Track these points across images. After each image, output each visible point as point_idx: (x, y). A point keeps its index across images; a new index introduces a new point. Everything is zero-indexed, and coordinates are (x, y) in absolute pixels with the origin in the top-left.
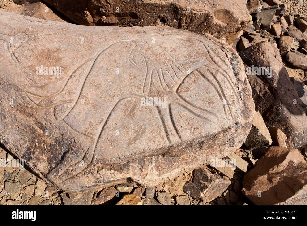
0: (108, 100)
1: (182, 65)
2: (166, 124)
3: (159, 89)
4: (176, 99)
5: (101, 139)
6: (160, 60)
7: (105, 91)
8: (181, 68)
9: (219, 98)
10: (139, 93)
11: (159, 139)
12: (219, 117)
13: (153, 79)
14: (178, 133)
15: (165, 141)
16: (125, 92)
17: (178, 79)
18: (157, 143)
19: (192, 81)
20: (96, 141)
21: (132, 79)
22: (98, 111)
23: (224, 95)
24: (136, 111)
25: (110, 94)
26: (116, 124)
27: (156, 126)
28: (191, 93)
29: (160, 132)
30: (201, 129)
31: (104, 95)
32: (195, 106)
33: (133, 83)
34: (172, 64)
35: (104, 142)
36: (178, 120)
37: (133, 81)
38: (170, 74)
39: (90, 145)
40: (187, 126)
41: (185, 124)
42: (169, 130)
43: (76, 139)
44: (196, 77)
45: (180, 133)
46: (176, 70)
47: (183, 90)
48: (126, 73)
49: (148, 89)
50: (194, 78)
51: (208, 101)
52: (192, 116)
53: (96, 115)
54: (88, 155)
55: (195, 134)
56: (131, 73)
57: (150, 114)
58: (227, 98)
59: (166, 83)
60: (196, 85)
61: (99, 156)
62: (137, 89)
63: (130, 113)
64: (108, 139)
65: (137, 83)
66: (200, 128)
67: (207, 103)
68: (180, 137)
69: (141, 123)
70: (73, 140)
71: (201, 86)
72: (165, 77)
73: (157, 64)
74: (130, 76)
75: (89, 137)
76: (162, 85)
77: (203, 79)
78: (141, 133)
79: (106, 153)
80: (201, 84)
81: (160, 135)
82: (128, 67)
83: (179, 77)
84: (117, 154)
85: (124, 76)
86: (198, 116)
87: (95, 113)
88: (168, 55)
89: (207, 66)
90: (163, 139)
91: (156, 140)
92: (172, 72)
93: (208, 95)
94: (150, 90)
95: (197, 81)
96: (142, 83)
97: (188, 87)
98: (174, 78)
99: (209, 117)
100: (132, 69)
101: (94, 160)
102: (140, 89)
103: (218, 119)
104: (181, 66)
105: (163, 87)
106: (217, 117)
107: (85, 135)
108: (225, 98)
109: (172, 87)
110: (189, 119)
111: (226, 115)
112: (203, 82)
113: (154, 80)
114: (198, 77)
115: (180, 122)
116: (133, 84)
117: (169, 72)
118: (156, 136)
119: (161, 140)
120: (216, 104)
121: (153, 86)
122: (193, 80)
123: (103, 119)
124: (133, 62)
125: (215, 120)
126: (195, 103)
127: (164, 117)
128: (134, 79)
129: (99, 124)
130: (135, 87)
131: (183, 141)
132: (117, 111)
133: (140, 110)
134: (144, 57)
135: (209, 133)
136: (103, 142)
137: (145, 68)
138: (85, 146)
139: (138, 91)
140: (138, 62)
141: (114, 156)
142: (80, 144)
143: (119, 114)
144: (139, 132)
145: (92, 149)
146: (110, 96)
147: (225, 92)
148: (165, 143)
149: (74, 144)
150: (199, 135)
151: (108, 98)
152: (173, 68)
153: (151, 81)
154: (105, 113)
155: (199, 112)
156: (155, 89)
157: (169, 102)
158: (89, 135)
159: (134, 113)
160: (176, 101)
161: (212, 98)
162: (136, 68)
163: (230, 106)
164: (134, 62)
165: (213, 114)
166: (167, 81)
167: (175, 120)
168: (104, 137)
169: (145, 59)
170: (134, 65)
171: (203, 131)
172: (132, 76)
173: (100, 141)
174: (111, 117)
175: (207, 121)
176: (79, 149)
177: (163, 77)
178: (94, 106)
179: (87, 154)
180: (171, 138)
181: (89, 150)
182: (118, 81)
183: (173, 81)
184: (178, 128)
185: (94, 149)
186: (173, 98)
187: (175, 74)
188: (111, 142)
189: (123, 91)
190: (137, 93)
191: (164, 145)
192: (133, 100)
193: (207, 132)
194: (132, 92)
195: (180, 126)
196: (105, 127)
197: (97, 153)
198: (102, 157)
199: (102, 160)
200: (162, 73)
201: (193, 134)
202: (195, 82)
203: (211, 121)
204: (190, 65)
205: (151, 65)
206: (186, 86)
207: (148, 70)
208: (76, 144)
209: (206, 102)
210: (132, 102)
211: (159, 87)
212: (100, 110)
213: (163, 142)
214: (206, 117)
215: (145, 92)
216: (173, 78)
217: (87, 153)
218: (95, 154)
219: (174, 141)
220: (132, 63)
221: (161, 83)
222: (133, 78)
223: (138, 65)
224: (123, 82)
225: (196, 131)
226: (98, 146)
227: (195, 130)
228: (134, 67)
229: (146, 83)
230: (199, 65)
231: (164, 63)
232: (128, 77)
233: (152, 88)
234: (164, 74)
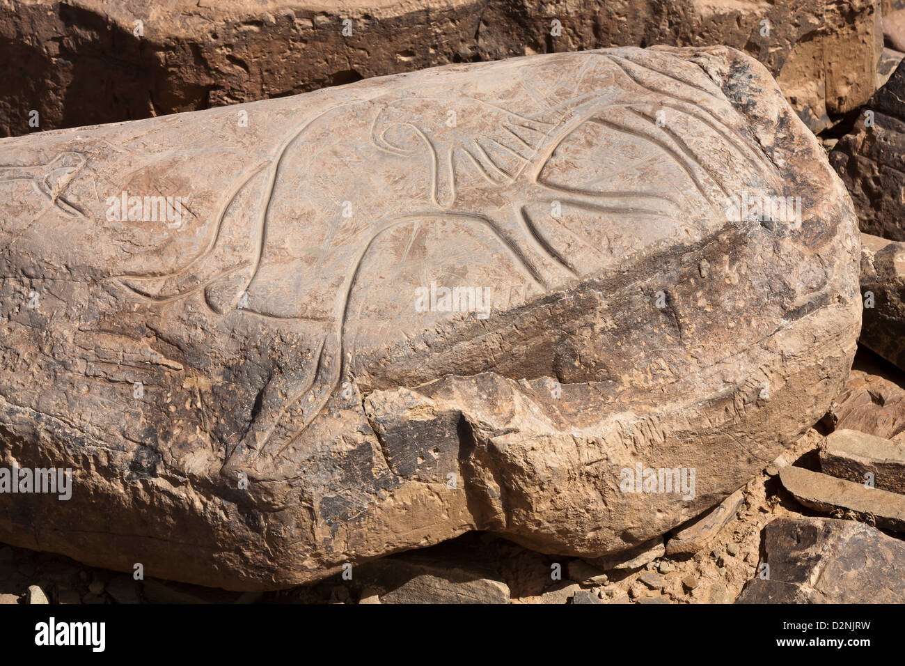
0: (342, 241)
1: (540, 119)
2: (523, 247)
3: (484, 185)
4: (538, 192)
5: (350, 314)
6: (469, 122)
7: (330, 225)
8: (537, 126)
9: (671, 160)
10: (427, 207)
11: (510, 282)
12: (680, 198)
13: (458, 167)
14: (563, 262)
15: (530, 284)
16: (385, 215)
17: (536, 151)
18: (508, 292)
19: (582, 145)
20: (339, 323)
21: (396, 182)
22: (324, 267)
23: (690, 152)
24: (427, 243)
25: (344, 227)
26: (381, 277)
27: (495, 256)
28: (581, 170)
29: (508, 266)
30: (630, 237)
31: (327, 233)
32: (599, 194)
33: (403, 189)
34: (509, 124)
35: (361, 318)
36: (556, 231)
37: (399, 186)
38: (510, 145)
39: (326, 334)
40: (585, 240)
41: (579, 236)
42: (533, 260)
43: (287, 334)
44: (593, 133)
45: (570, 259)
46: (525, 133)
47: (556, 170)
48: (374, 172)
49: (450, 194)
50: (586, 138)
51: (639, 173)
52: (594, 215)
53: (321, 275)
54: (328, 358)
55: (615, 252)
56: (388, 172)
57: (470, 238)
58: (699, 156)
59: (501, 169)
60: (595, 149)
61: (358, 351)
62: (418, 201)
63: (412, 251)
64: (371, 308)
65: (414, 188)
66: (624, 236)
67: (636, 177)
68: (572, 269)
69: (452, 261)
70: (277, 340)
71: (611, 148)
72: (495, 155)
73: (461, 133)
74: (389, 177)
75: (317, 319)
76: (489, 176)
77: (615, 132)
78: (457, 278)
79: (375, 337)
80: (610, 143)
81: (512, 273)
82: (376, 158)
83: (538, 147)
84: (404, 336)
85: (370, 180)
86: (615, 211)
87: (316, 274)
88: (488, 108)
89: (623, 102)
90: (523, 280)
91: (504, 285)
92: (512, 140)
93: (637, 162)
94: (457, 193)
95: (595, 141)
96: (429, 184)
97: (572, 161)
98: (523, 153)
99: (645, 205)
100: (388, 160)
101: (347, 365)
102: (425, 198)
103: (678, 206)
104: (538, 121)
105: (493, 179)
106: (670, 200)
107: (307, 318)
108: (696, 158)
109: (523, 172)
110: (588, 222)
111: (705, 195)
112: (614, 138)
113: (461, 169)
114: (597, 133)
115: (563, 236)
116: (404, 193)
117: (504, 142)
118: (499, 275)
119: (517, 283)
120: (662, 174)
121: (462, 183)
122: (583, 141)
123: (342, 279)
124: (388, 145)
125: (670, 209)
126: (599, 187)
127: (512, 235)
128: (402, 181)
129: (335, 288)
130: (412, 197)
131: (583, 274)
132: (376, 255)
133: (439, 237)
134: (417, 126)
135: (658, 243)
136: (358, 318)
137: (427, 150)
138: (314, 339)
139: (423, 204)
140: (403, 142)
141: (396, 340)
142: (298, 340)
143: (383, 260)
144: (449, 278)
145: (334, 339)
146: (347, 230)
147: (690, 145)
148: (529, 287)
149: (282, 348)
150: (629, 253)
151: (340, 237)
152: (515, 131)
153: (455, 174)
154: (344, 267)
155: (614, 202)
156: (471, 188)
157: (522, 204)
158: (318, 316)
159: (425, 248)
160: (539, 196)
161: (648, 164)
162: (401, 156)
163: (716, 172)
164: (391, 144)
165: (657, 197)
166: (504, 163)
167: (546, 235)
168: (357, 308)
169: (421, 130)
170: (391, 150)
171: (637, 240)
172: (395, 177)
173: (349, 318)
174: (364, 270)
175: (642, 215)
176: (299, 354)
177: (489, 157)
178: (309, 261)
179: (323, 359)
180: (546, 275)
181: (328, 346)
182: (358, 196)
183: (522, 159)
184: (561, 249)
185: (339, 340)
186: (529, 192)
187: (524, 141)
188: (380, 314)
189: (378, 214)
190: (420, 209)
191: (530, 293)
192: (413, 225)
193: (652, 241)
194: (405, 210)
195: (564, 244)
196: (355, 289)
197: (349, 344)
198: (367, 350)
199: (367, 357)
200: (484, 150)
201: (609, 254)
202: (590, 144)
203: (655, 213)
204: (569, 112)
205: (443, 139)
206: (563, 161)
207: (438, 151)
208: (288, 344)
209: (630, 177)
210: (412, 230)
211: (483, 180)
212: (329, 264)
213: (524, 287)
214: (636, 206)
215: (442, 201)
216: (519, 154)
217: (323, 356)
218: (345, 349)
219: (557, 279)
220: (386, 148)
221: (485, 171)
222: (396, 180)
223: (403, 148)
224: (372, 194)
225: (616, 245)
226: (347, 329)
227: (612, 244)
228: (393, 156)
229: (441, 182)
230: (598, 104)
231: (482, 127)
232: (383, 181)
233: (460, 188)
234: (488, 150)
